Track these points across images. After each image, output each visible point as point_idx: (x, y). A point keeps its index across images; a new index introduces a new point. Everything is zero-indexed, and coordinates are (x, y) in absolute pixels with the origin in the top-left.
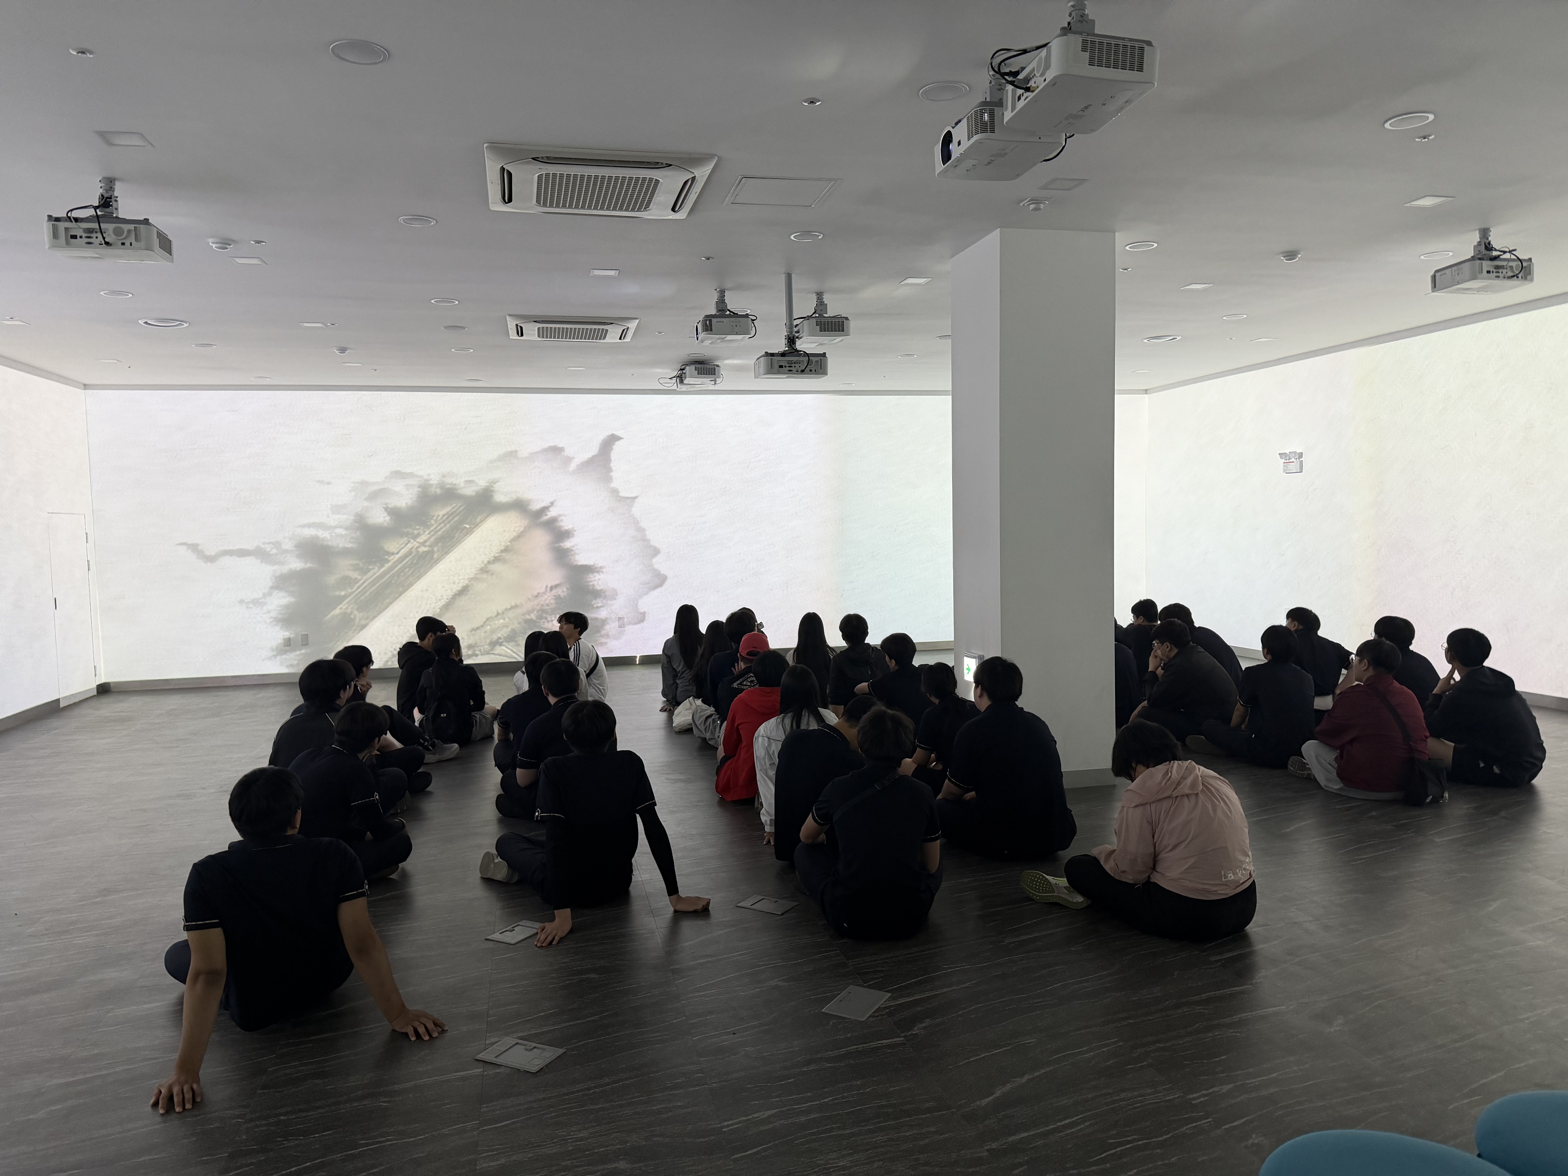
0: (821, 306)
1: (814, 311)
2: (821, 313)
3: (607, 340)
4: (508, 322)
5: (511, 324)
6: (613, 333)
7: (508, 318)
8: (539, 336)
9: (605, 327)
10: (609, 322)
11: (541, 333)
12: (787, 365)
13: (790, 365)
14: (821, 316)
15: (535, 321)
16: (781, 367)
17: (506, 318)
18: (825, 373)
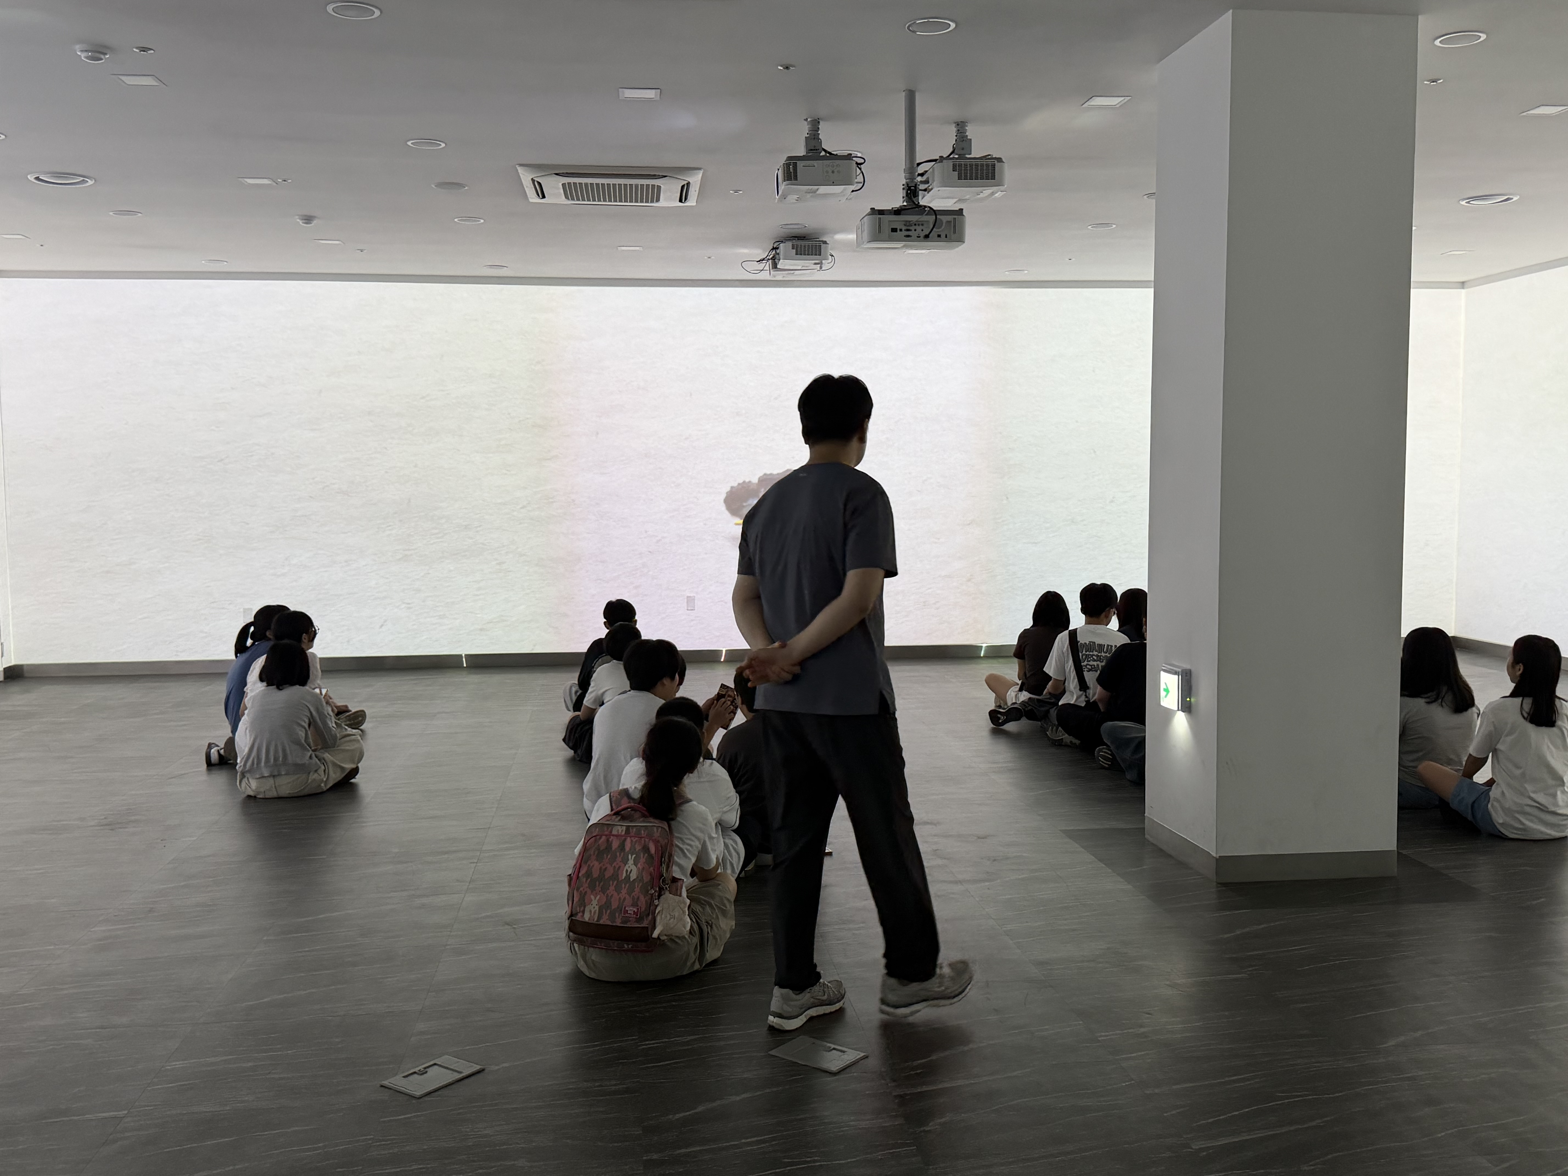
0: (963, 142)
1: (951, 150)
2: (962, 152)
3: (663, 203)
4: (521, 175)
5: (526, 177)
6: (669, 191)
7: (520, 170)
8: (567, 197)
9: (656, 182)
10: (661, 174)
11: (569, 192)
12: (904, 228)
13: (909, 228)
14: (961, 156)
15: (557, 174)
16: (894, 230)
17: (517, 170)
18: (960, 239)
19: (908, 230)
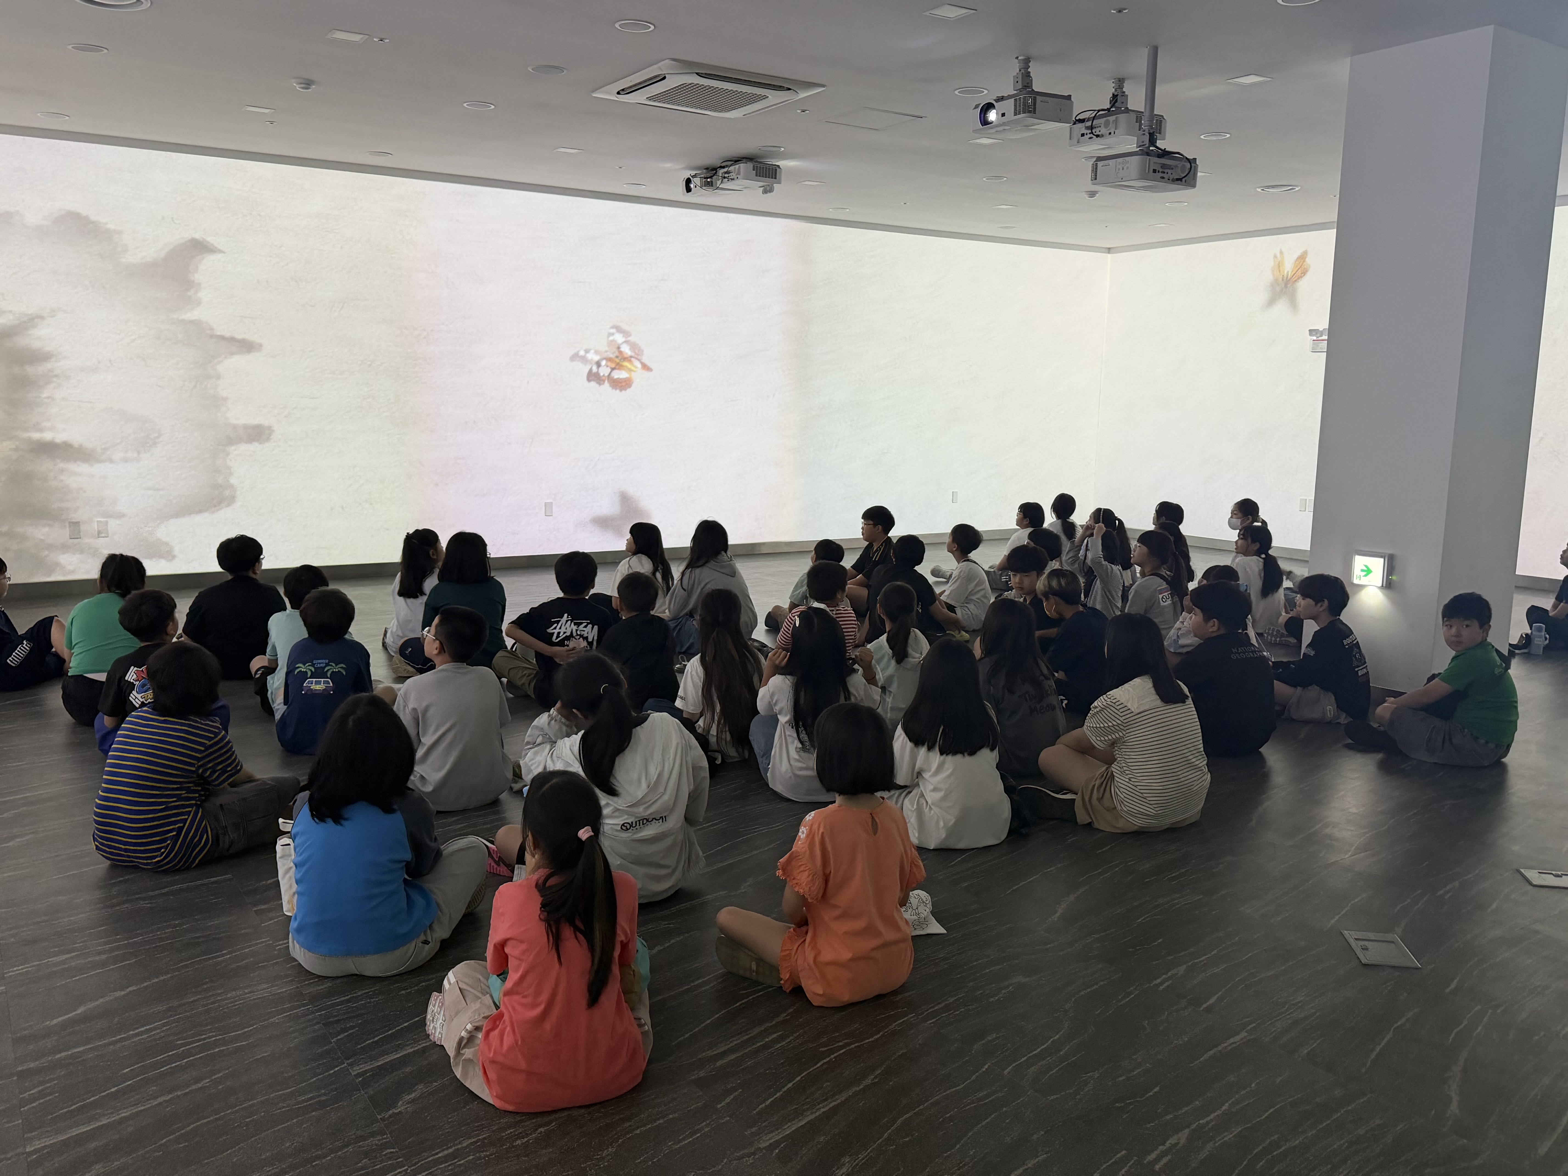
0: (1120, 97)
2: (1123, 106)
4: (650, 68)
5: (653, 72)
7: (665, 64)
11: (669, 92)
12: (1161, 170)
13: (1164, 170)
15: (697, 73)
16: (1154, 171)
18: (1194, 186)
19: (1164, 173)
